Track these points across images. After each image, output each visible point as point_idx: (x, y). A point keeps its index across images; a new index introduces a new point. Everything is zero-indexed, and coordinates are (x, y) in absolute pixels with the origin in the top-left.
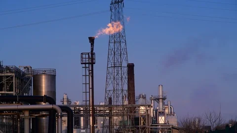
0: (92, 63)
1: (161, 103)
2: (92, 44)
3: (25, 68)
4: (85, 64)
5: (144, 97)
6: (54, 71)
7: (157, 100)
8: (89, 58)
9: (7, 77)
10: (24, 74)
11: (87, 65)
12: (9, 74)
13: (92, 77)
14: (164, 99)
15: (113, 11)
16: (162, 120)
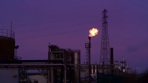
0: (90, 47)
1: (124, 64)
2: (90, 40)
3: (68, 49)
4: (87, 48)
5: (117, 62)
6: (80, 50)
7: (122, 62)
8: (88, 45)
9: (61, 53)
10: (68, 52)
11: (88, 48)
12: (61, 52)
13: (90, 53)
14: (125, 62)
15: (103, 26)
16: (124, 70)
